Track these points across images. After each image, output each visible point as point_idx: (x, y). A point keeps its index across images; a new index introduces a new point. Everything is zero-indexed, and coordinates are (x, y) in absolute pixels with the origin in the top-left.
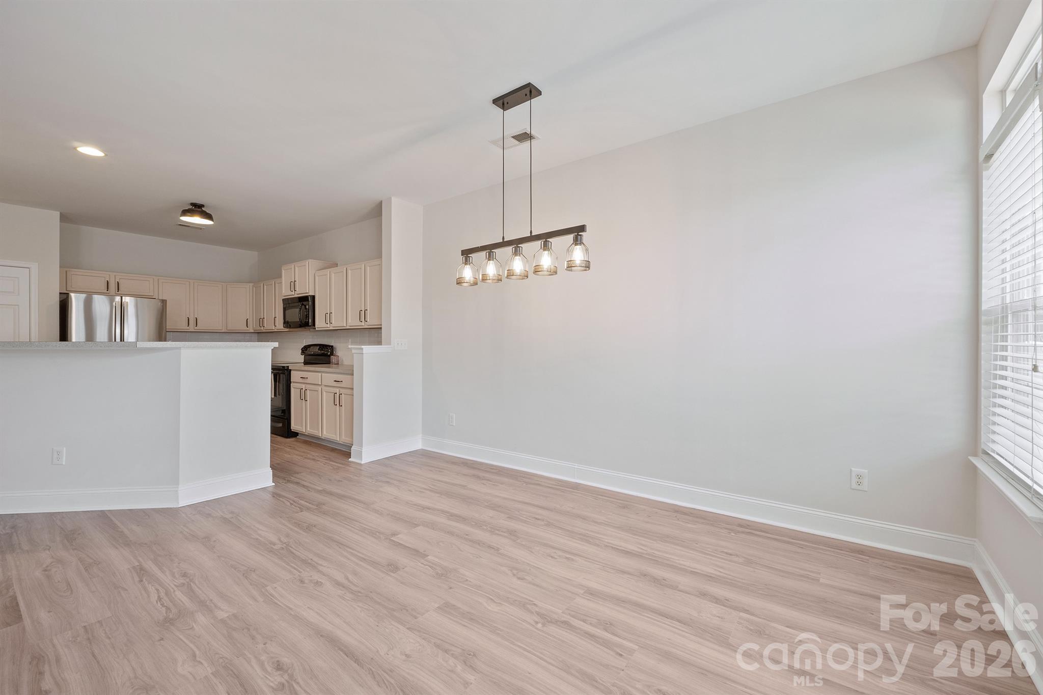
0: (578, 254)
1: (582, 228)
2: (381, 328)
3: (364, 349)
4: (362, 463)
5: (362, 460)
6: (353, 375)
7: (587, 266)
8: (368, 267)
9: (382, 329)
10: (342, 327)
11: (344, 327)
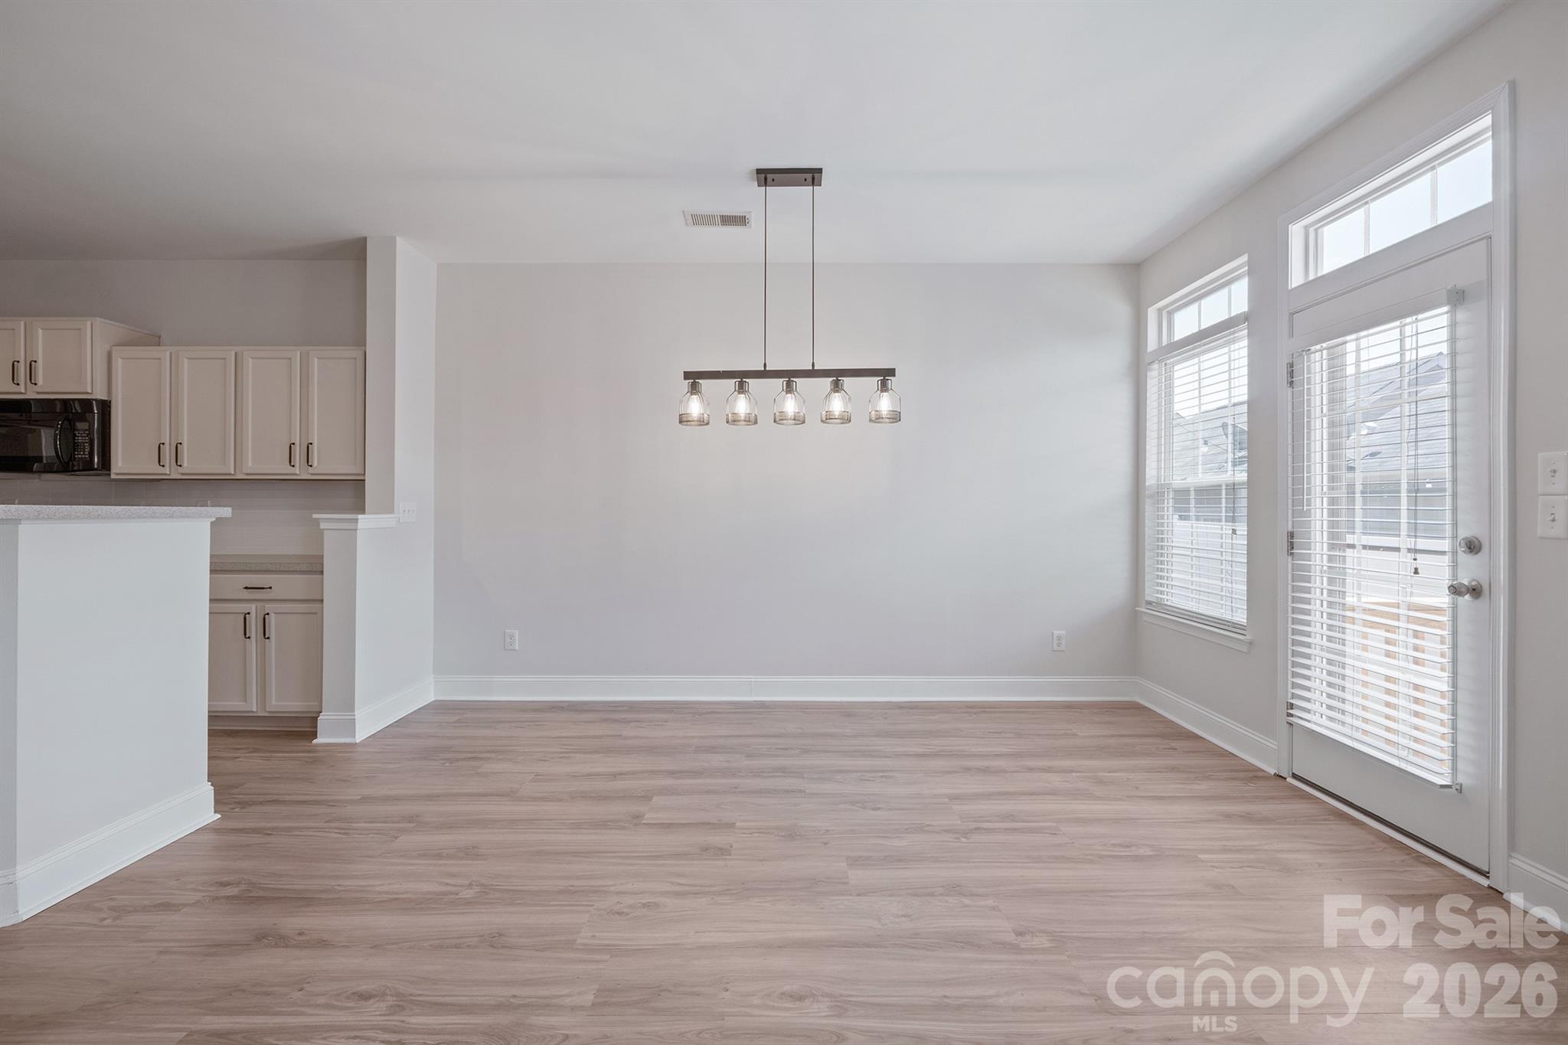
0: (885, 404)
1: (891, 372)
2: (364, 480)
3: (359, 521)
4: (358, 741)
5: (354, 736)
6: (322, 573)
7: (896, 417)
8: (316, 360)
9: (366, 481)
10: (227, 474)
11: (231, 474)
